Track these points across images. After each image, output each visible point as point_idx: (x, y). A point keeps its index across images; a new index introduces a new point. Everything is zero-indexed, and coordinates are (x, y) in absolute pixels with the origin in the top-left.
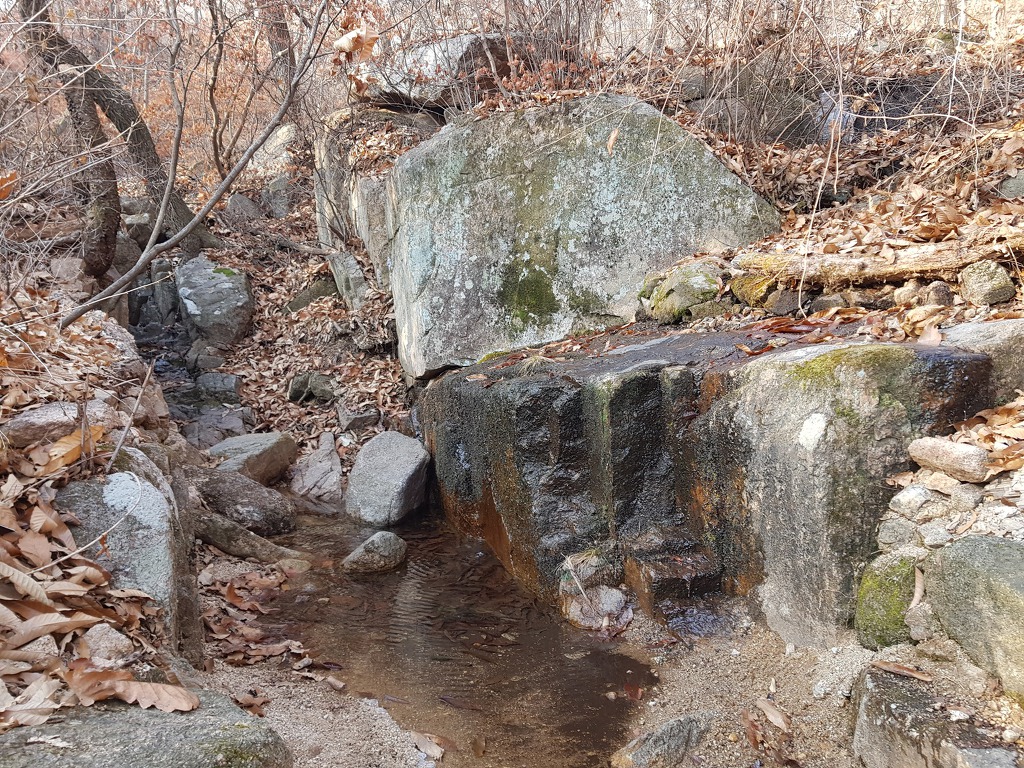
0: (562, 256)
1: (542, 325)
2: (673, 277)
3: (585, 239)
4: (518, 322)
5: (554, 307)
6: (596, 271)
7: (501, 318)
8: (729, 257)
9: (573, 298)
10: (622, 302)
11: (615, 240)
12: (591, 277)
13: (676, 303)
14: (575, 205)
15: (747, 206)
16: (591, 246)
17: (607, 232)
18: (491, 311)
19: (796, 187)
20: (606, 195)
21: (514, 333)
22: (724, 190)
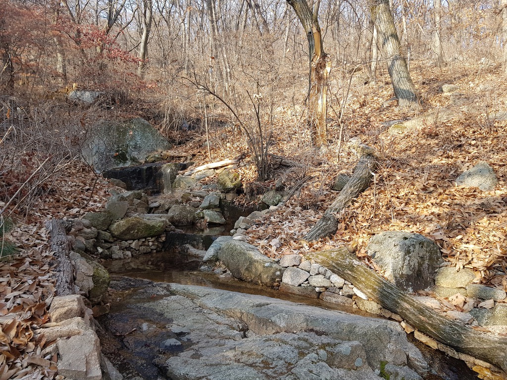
0: (129, 149)
1: (124, 163)
2: (152, 155)
3: (134, 146)
4: (119, 162)
5: (127, 159)
6: (136, 153)
7: (115, 161)
8: (162, 152)
9: (131, 158)
10: (141, 159)
11: (140, 147)
12: (135, 154)
13: (153, 159)
14: (131, 139)
15: (166, 143)
16: (135, 148)
17: (138, 145)
18: (113, 160)
19: (175, 140)
20: (138, 138)
21: (118, 164)
22: (162, 140)
